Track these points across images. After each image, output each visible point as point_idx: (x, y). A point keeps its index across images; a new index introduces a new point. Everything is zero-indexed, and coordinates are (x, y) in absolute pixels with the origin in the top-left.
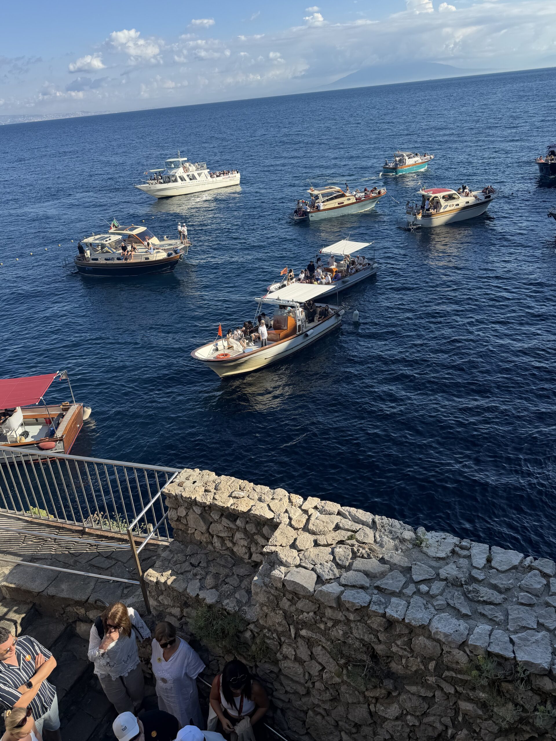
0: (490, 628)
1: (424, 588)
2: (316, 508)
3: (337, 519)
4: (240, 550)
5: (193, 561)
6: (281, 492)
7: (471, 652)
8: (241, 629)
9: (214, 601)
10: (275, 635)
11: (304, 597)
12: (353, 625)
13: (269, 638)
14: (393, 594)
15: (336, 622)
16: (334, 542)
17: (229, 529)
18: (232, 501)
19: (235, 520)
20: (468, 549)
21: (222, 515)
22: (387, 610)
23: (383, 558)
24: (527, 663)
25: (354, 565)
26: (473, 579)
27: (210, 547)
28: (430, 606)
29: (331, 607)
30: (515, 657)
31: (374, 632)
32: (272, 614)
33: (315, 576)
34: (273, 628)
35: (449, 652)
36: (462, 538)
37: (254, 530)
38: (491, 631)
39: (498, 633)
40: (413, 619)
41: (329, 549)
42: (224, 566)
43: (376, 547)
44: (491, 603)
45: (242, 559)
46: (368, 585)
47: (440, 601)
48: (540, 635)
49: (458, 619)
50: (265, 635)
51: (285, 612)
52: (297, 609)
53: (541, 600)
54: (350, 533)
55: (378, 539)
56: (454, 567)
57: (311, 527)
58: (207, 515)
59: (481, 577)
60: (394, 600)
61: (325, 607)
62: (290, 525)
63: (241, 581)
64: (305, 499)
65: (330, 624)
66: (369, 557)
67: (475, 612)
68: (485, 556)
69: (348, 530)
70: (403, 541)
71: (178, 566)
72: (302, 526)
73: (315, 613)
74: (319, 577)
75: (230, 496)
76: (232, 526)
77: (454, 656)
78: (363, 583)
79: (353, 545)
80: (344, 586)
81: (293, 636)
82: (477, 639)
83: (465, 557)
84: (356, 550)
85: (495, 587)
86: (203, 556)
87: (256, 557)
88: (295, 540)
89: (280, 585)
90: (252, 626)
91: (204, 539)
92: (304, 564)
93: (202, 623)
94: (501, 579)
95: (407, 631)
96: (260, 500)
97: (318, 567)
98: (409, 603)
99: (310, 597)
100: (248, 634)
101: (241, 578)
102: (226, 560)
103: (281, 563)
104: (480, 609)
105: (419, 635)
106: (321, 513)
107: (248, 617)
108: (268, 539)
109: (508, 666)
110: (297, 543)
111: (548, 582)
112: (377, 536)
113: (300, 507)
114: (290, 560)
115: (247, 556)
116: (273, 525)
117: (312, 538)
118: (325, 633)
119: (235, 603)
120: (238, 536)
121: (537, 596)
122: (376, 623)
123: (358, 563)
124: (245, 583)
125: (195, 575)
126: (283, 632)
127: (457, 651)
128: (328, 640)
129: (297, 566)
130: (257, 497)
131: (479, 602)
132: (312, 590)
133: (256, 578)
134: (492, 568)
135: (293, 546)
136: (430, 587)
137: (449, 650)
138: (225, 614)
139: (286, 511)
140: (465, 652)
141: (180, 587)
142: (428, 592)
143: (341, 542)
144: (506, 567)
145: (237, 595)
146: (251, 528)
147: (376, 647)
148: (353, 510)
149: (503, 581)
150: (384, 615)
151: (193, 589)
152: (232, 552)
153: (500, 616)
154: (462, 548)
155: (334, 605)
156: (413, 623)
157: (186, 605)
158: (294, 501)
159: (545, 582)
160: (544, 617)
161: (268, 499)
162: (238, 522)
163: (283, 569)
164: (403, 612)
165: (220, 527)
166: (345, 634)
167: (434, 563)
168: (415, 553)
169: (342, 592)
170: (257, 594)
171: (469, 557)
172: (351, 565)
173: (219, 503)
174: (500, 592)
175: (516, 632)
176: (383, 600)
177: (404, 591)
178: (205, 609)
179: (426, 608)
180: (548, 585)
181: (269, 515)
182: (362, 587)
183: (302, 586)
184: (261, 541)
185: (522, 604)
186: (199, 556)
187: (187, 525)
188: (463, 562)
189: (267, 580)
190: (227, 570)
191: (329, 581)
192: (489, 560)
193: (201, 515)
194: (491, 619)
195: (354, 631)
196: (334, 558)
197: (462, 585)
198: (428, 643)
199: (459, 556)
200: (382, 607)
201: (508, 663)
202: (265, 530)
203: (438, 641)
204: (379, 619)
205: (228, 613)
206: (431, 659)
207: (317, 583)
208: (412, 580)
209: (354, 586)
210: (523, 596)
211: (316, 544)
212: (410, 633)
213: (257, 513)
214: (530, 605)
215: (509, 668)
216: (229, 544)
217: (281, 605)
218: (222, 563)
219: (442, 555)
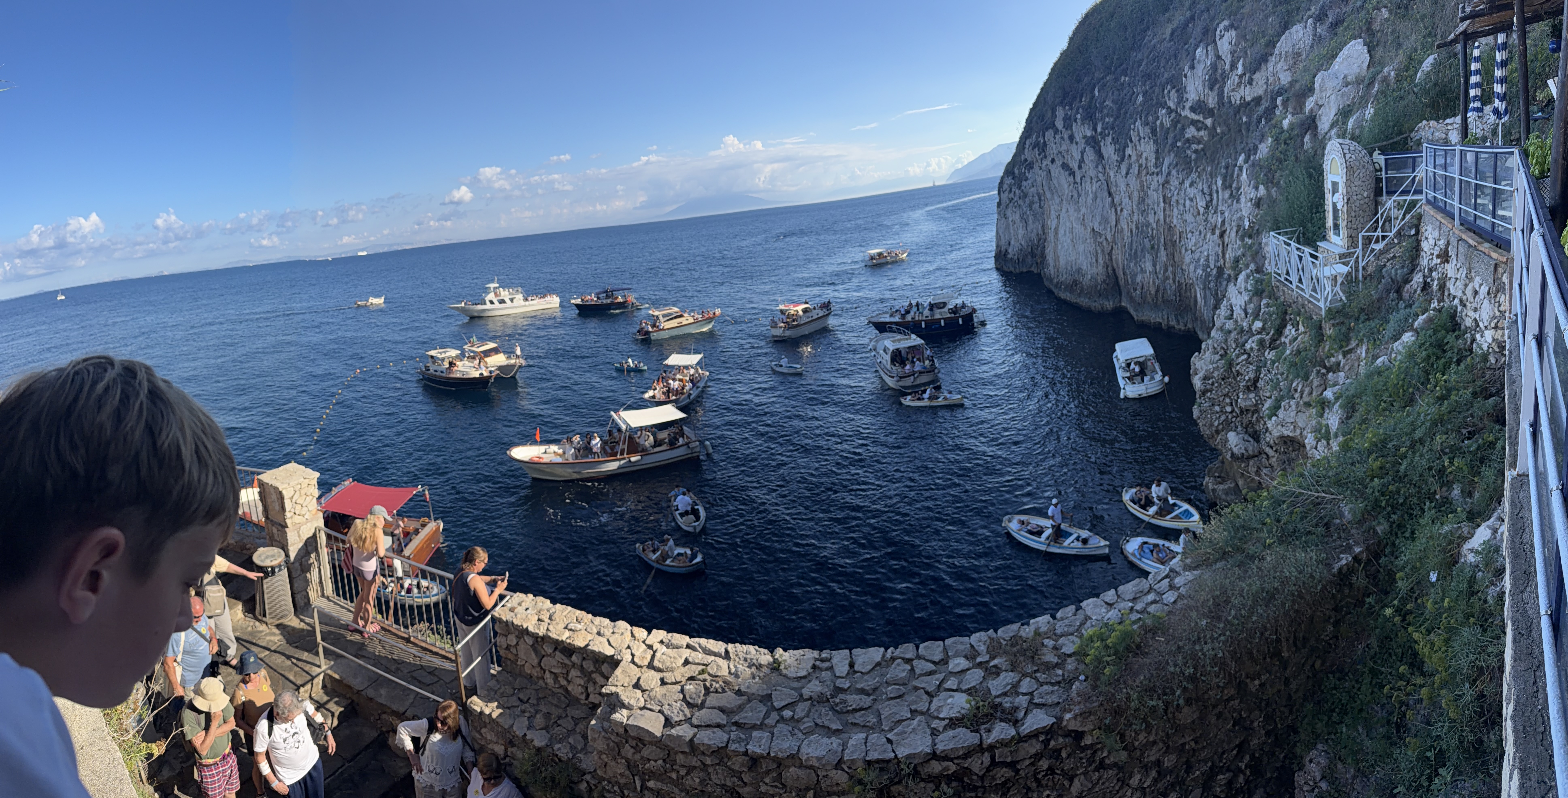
0: (864, 735)
1: (787, 713)
2: (662, 642)
3: (687, 653)
4: (576, 689)
5: (521, 696)
6: (623, 625)
7: (850, 768)
8: (576, 779)
9: (543, 744)
10: (616, 788)
11: (651, 743)
12: (710, 770)
13: (609, 791)
14: (754, 727)
15: (690, 769)
16: (684, 680)
17: (564, 665)
18: (567, 634)
19: (571, 656)
20: (828, 660)
21: (556, 649)
22: (749, 747)
23: (739, 690)
24: (909, 756)
25: (708, 702)
26: (839, 690)
27: (541, 682)
28: (796, 731)
29: (682, 752)
30: (896, 756)
31: (738, 775)
32: (613, 763)
33: (662, 719)
34: (614, 780)
35: (826, 776)
36: (821, 651)
37: (592, 668)
38: (867, 738)
39: (874, 737)
40: (780, 750)
41: (678, 687)
42: (556, 706)
43: (731, 679)
44: (861, 709)
45: (578, 700)
46: (725, 722)
47: (808, 724)
48: (915, 722)
49: (829, 738)
50: (604, 788)
51: (628, 760)
52: (642, 758)
53: (910, 687)
54: (701, 668)
55: (733, 670)
56: (817, 682)
57: (656, 663)
58: (539, 648)
59: (846, 686)
60: (755, 734)
61: (676, 753)
62: (633, 662)
63: (576, 725)
64: (649, 632)
65: (683, 772)
66: (724, 691)
67: (846, 724)
68: (847, 662)
69: (699, 664)
70: (759, 667)
71: (505, 699)
72: (646, 663)
73: (664, 761)
74: (667, 719)
75: (566, 628)
76: (567, 661)
77: (832, 778)
78: (719, 721)
79: (705, 680)
80: (697, 727)
81: (639, 788)
82: (852, 752)
83: (827, 669)
84: (708, 684)
85: (862, 691)
86: (533, 692)
87: (594, 698)
88: (639, 679)
89: (621, 731)
90: (588, 777)
91: (535, 673)
92: (649, 706)
93: (528, 767)
94: (867, 681)
95: (775, 766)
96: (599, 634)
97: (666, 709)
98: (773, 734)
99: (658, 742)
100: (583, 786)
101: (576, 721)
102: (559, 699)
103: (623, 706)
104: (851, 719)
105: (789, 767)
106: (668, 646)
107: (584, 766)
108: (607, 679)
109: (892, 767)
110: (641, 682)
111: (912, 666)
112: (732, 667)
113: (644, 642)
114: (633, 702)
115: (583, 697)
116: (614, 663)
117: (659, 675)
118: (677, 783)
119: (568, 749)
120: (574, 673)
121: (904, 684)
122: (737, 763)
123: (712, 700)
124: (581, 726)
125: (524, 712)
126: (626, 784)
127: (834, 771)
128: (682, 791)
129: (641, 709)
130: (595, 631)
131: (848, 712)
132: (659, 734)
133: (593, 722)
134: (855, 672)
135: (637, 686)
136: (794, 711)
137: (825, 773)
138: (556, 760)
139: (629, 647)
140: (843, 770)
141: (506, 723)
142: (793, 717)
143: (692, 678)
144: (869, 667)
145: (571, 740)
146: (589, 665)
147: (740, 791)
148: (703, 641)
149: (867, 683)
150: (746, 753)
151: (520, 728)
152: (566, 690)
153: (872, 720)
154: (822, 660)
155: (687, 750)
156: (780, 755)
157: (511, 743)
158: (637, 635)
159: (909, 667)
160: (916, 702)
161: (607, 632)
162: (574, 658)
163: (625, 712)
164: (767, 746)
165: (553, 662)
166: (702, 781)
167: (796, 685)
168: (774, 677)
169: (695, 735)
170: (594, 740)
171: (831, 668)
172: (704, 702)
173: (553, 635)
174: (868, 695)
175: (891, 730)
176: (743, 736)
177: (766, 722)
178: (533, 752)
179: (792, 735)
180: (912, 670)
181: (609, 652)
182: (719, 726)
183: (648, 731)
184: (600, 680)
185: (892, 698)
186: (528, 692)
187: (517, 655)
188: (827, 675)
189: (606, 725)
190: (560, 711)
191: (679, 723)
192: (852, 665)
193: (532, 646)
194: (864, 726)
195: (713, 777)
196: (684, 697)
197: (828, 700)
198: (801, 773)
199: (821, 670)
200: (743, 744)
201: (891, 765)
202: (605, 668)
203: (812, 767)
204: (741, 759)
205: (560, 760)
206: (807, 789)
207: (664, 727)
208: (774, 708)
209: (709, 726)
210: (891, 690)
211: (663, 682)
212: (778, 767)
213: (595, 648)
214: (900, 697)
215: (892, 769)
216: (563, 682)
217: (623, 753)
218: (555, 702)
219: (804, 673)
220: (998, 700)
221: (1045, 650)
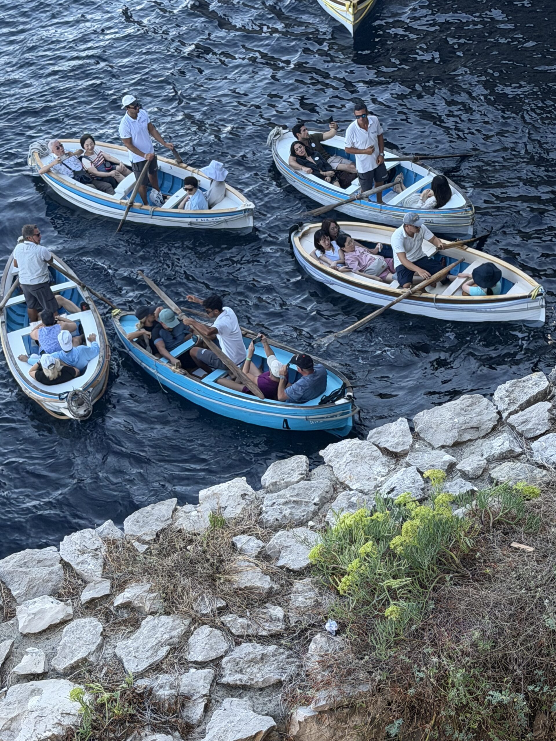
220: (142, 683)
221: (240, 561)
